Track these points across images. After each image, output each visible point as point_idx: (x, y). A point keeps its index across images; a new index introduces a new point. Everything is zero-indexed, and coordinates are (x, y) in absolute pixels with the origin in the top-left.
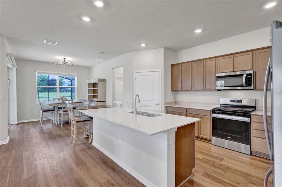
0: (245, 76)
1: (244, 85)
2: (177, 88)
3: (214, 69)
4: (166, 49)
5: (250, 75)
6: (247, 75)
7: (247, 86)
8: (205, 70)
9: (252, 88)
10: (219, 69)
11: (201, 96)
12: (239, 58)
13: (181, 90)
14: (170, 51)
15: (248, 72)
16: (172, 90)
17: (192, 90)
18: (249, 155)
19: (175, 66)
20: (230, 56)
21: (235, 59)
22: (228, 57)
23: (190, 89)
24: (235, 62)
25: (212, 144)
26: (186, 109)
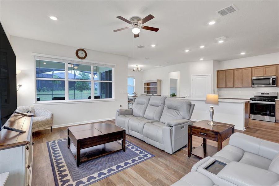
0: (271, 79)
1: (271, 84)
2: (221, 86)
3: (250, 74)
4: (215, 61)
5: (275, 78)
6: (273, 78)
7: (273, 84)
8: (243, 75)
9: (275, 86)
10: (254, 75)
11: (239, 91)
12: (267, 69)
13: (225, 88)
14: (217, 62)
15: (273, 77)
16: (217, 87)
17: (234, 87)
18: (274, 122)
19: (220, 72)
21: (265, 69)
22: (260, 67)
23: (232, 86)
24: (265, 71)
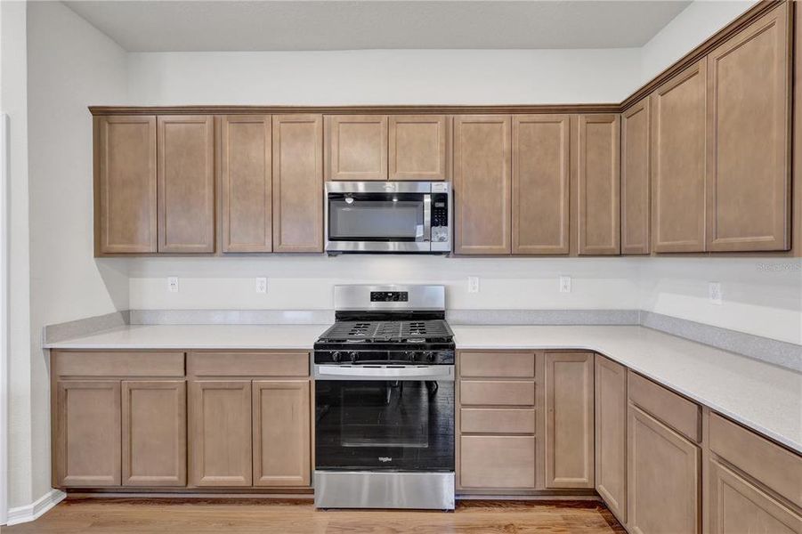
2: (131, 240)
3: (315, 162)
5: (443, 197)
6: (436, 198)
8: (275, 164)
9: (447, 246)
10: (334, 167)
12: (405, 131)
13: (158, 253)
15: (436, 188)
16: (101, 252)
17: (215, 251)
18: (450, 511)
20: (376, 117)
21: (392, 134)
22: (370, 118)
23: (206, 244)
24: (392, 142)
25: (318, 504)
26: (186, 354)
